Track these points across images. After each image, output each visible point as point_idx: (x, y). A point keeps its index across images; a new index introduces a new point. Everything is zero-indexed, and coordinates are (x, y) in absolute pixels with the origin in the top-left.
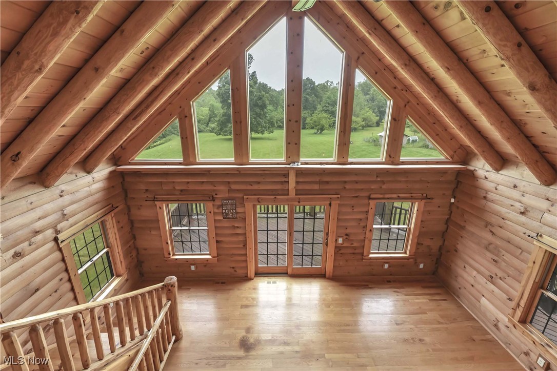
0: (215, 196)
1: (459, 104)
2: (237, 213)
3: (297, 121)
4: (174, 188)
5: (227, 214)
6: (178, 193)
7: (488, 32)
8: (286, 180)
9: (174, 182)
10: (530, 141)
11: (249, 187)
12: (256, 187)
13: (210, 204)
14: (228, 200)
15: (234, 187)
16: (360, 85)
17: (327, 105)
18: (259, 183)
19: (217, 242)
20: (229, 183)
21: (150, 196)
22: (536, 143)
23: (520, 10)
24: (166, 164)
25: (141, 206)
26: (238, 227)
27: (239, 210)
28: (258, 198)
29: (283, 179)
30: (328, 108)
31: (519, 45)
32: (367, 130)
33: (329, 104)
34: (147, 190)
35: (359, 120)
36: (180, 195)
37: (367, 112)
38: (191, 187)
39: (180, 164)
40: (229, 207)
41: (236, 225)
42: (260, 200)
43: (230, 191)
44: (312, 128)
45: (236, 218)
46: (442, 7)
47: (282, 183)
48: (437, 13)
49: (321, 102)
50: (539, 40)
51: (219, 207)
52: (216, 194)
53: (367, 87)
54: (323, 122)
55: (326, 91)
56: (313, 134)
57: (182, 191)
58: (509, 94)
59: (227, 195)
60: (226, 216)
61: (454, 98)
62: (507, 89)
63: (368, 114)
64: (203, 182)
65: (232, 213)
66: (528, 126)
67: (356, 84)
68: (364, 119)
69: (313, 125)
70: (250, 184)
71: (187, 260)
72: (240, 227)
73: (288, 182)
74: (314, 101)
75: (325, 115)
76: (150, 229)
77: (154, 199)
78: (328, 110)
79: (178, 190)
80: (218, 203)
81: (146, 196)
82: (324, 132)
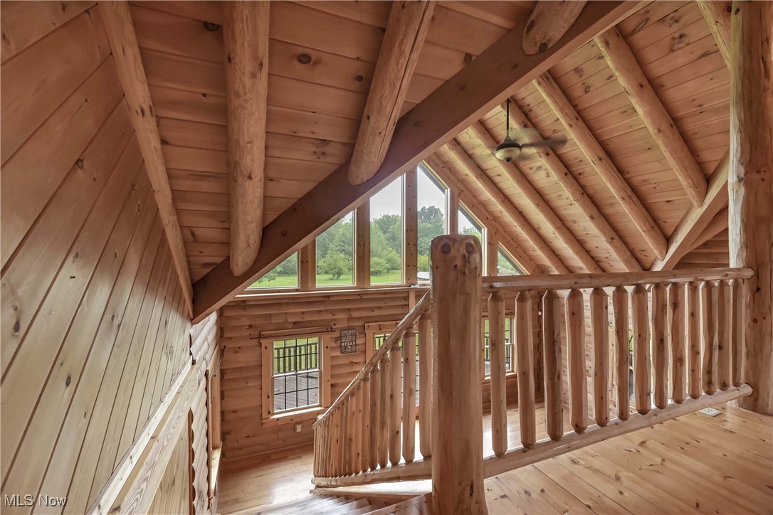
0: (333, 327)
1: (540, 231)
2: (356, 345)
3: (414, 245)
4: (286, 320)
5: (345, 347)
6: (291, 326)
7: (567, 186)
8: (406, 303)
9: (286, 313)
10: (589, 254)
11: (371, 314)
12: (377, 313)
13: (328, 336)
14: (348, 330)
15: (355, 314)
16: (376, 222)
17: (342, 244)
18: (380, 308)
19: (332, 386)
20: (349, 310)
21: (254, 333)
22: (593, 255)
23: (581, 176)
24: (279, 291)
25: (239, 348)
26: (356, 363)
27: (359, 342)
28: (380, 325)
29: (403, 303)
30: (343, 248)
31: (583, 194)
32: (393, 273)
33: (344, 242)
34: (250, 326)
35: (382, 261)
36: (293, 328)
37: (391, 252)
38: (307, 318)
39: (297, 290)
40: (349, 338)
41: (355, 361)
42: (381, 327)
43: (350, 319)
44: (326, 273)
45: (355, 352)
46: (535, 168)
47: (402, 306)
48: (531, 171)
49: (334, 241)
50: (591, 192)
51: (337, 340)
52: (335, 325)
53: (385, 224)
54: (341, 264)
55: (338, 228)
56: (328, 280)
57: (295, 323)
58: (575, 222)
59: (346, 325)
60: (343, 350)
61: (536, 226)
62: (574, 219)
63: (391, 254)
64: (321, 311)
65: (351, 346)
66: (587, 243)
67: (371, 220)
68: (389, 261)
69: (327, 269)
70: (372, 309)
71: (292, 418)
72: (359, 363)
73: (408, 305)
74: (324, 239)
75: (342, 255)
76: (246, 379)
77: (260, 337)
78: (344, 250)
79: (290, 323)
80: (336, 335)
81: (248, 334)
82: (342, 277)
